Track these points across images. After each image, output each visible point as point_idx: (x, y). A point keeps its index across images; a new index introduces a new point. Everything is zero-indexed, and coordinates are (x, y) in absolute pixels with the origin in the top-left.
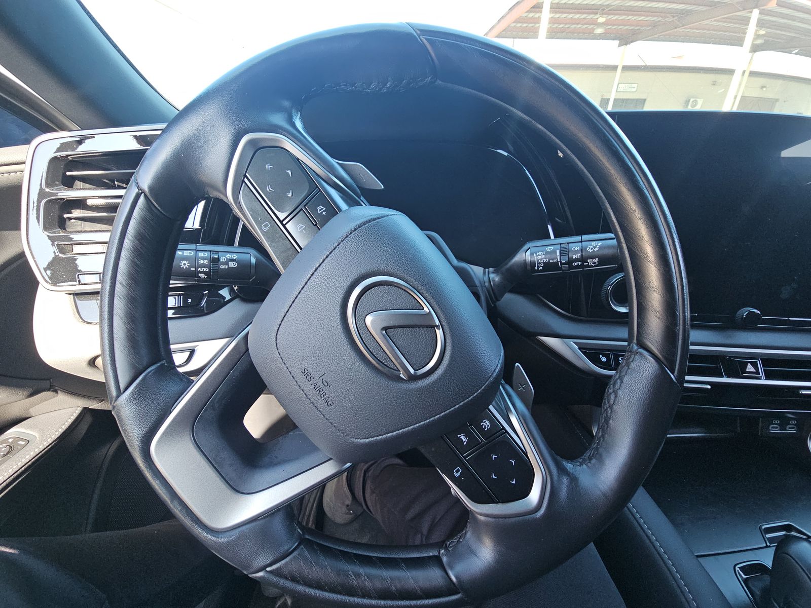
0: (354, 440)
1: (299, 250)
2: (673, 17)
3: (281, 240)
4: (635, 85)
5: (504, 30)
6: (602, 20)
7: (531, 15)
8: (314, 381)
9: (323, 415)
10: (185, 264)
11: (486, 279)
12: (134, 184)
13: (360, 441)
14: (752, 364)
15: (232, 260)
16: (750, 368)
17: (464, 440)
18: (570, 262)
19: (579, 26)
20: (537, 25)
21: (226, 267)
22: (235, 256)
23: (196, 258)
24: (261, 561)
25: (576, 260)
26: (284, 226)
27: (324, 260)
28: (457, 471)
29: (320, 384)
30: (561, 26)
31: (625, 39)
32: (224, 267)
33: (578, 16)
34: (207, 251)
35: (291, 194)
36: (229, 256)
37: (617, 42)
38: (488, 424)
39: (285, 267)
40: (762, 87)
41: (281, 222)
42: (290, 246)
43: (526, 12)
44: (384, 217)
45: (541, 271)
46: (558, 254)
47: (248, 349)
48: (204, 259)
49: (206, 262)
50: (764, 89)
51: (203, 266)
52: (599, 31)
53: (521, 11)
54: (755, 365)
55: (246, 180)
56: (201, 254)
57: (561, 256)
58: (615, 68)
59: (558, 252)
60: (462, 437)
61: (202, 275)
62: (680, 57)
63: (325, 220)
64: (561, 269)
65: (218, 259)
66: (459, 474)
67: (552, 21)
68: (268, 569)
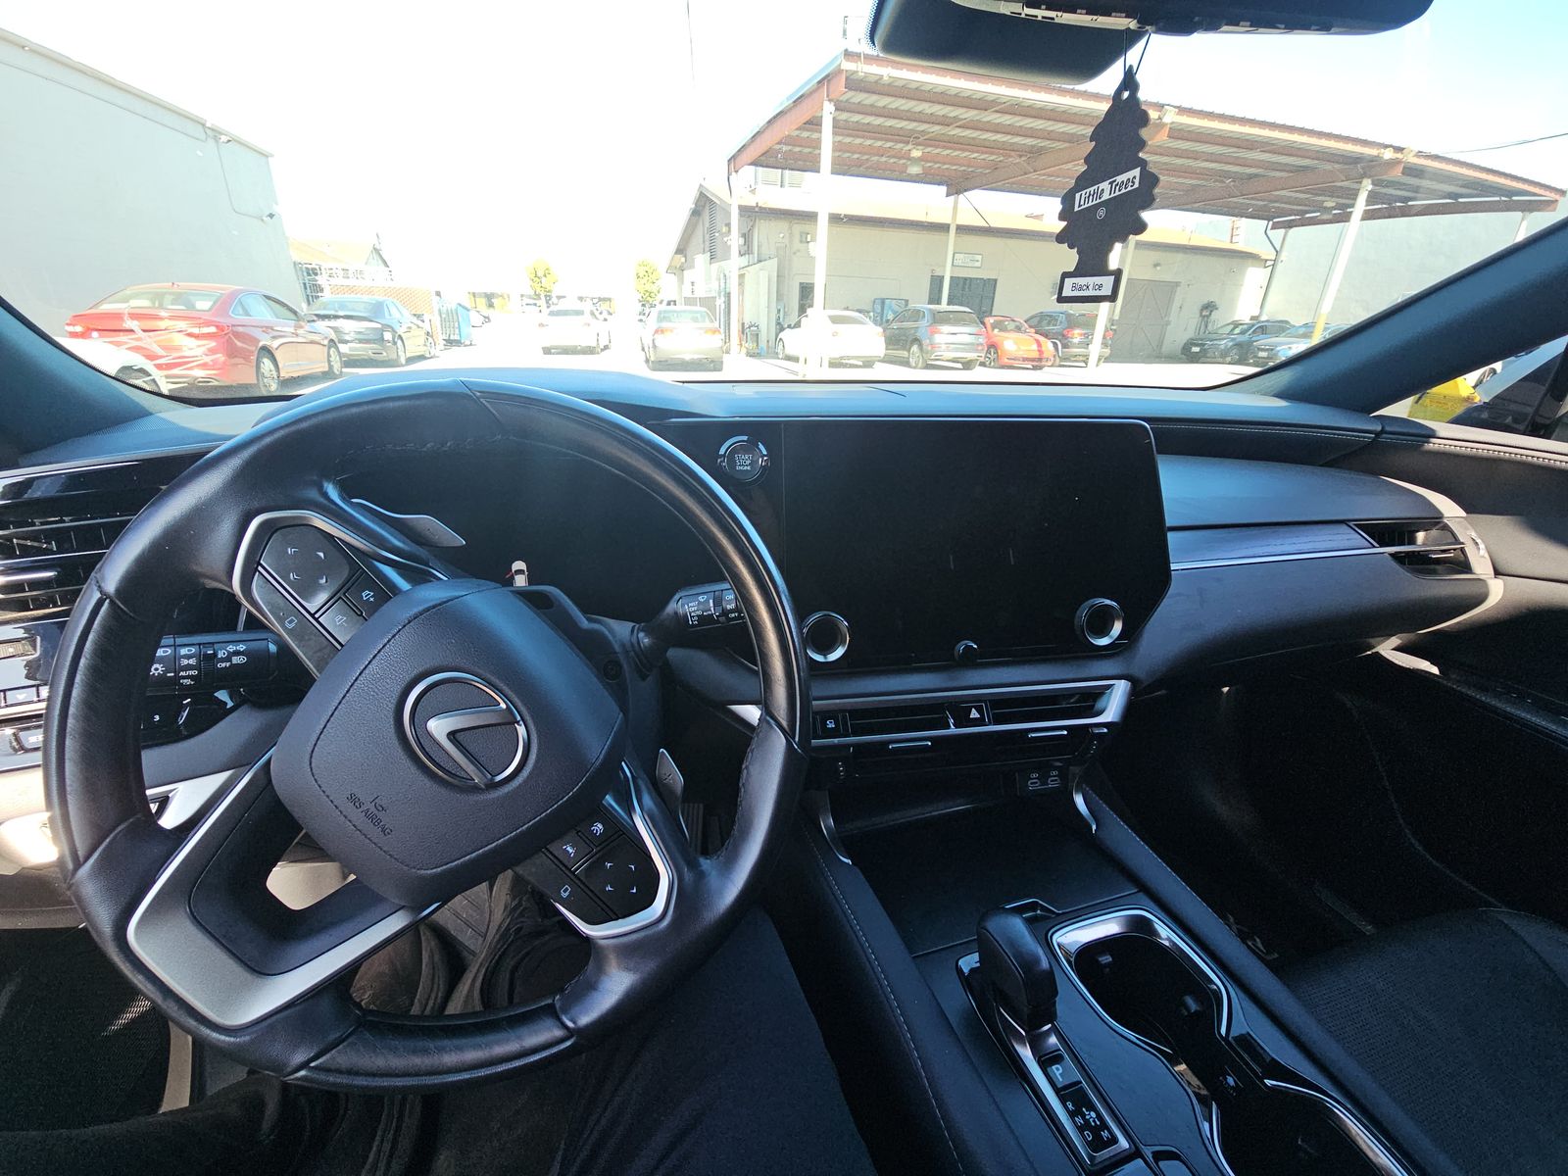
0: (423, 872)
1: (339, 648)
2: (1021, 156)
3: (313, 637)
4: (979, 257)
5: (765, 153)
6: (916, 153)
7: (805, 134)
8: (364, 808)
9: (379, 847)
10: (157, 669)
11: (634, 640)
12: (96, 588)
13: (429, 872)
14: (975, 707)
15: (237, 653)
16: (974, 714)
17: (571, 851)
18: (725, 613)
19: (884, 159)
20: (817, 152)
21: (228, 664)
22: (242, 647)
23: (176, 658)
24: (299, 1058)
25: (732, 611)
26: (317, 620)
27: (376, 655)
28: (565, 891)
29: (373, 809)
30: (856, 156)
31: (957, 186)
32: (223, 665)
33: (879, 143)
34: (194, 644)
35: (324, 580)
36: (231, 648)
37: (944, 189)
38: (601, 827)
39: (320, 670)
40: (1156, 265)
41: (312, 615)
42: (326, 643)
43: (797, 129)
44: (457, 598)
45: (696, 626)
46: (712, 605)
47: (270, 781)
48: (188, 657)
49: (192, 662)
50: (1158, 268)
51: (189, 667)
52: (915, 170)
53: (787, 128)
54: (979, 710)
55: (260, 568)
56: (184, 651)
57: (714, 606)
58: (943, 228)
59: (711, 601)
60: (568, 849)
61: (185, 681)
62: (1037, 217)
63: (374, 608)
64: (718, 622)
65: (215, 655)
66: (567, 893)
67: (838, 148)
68: (312, 1065)
